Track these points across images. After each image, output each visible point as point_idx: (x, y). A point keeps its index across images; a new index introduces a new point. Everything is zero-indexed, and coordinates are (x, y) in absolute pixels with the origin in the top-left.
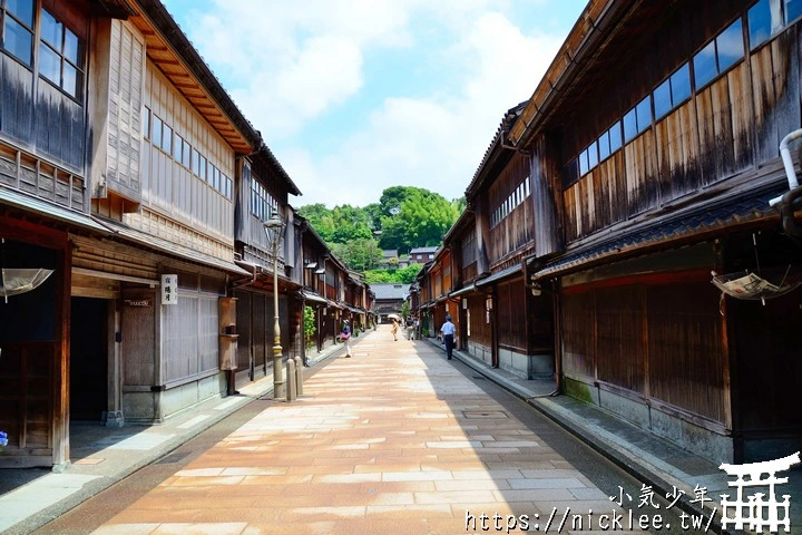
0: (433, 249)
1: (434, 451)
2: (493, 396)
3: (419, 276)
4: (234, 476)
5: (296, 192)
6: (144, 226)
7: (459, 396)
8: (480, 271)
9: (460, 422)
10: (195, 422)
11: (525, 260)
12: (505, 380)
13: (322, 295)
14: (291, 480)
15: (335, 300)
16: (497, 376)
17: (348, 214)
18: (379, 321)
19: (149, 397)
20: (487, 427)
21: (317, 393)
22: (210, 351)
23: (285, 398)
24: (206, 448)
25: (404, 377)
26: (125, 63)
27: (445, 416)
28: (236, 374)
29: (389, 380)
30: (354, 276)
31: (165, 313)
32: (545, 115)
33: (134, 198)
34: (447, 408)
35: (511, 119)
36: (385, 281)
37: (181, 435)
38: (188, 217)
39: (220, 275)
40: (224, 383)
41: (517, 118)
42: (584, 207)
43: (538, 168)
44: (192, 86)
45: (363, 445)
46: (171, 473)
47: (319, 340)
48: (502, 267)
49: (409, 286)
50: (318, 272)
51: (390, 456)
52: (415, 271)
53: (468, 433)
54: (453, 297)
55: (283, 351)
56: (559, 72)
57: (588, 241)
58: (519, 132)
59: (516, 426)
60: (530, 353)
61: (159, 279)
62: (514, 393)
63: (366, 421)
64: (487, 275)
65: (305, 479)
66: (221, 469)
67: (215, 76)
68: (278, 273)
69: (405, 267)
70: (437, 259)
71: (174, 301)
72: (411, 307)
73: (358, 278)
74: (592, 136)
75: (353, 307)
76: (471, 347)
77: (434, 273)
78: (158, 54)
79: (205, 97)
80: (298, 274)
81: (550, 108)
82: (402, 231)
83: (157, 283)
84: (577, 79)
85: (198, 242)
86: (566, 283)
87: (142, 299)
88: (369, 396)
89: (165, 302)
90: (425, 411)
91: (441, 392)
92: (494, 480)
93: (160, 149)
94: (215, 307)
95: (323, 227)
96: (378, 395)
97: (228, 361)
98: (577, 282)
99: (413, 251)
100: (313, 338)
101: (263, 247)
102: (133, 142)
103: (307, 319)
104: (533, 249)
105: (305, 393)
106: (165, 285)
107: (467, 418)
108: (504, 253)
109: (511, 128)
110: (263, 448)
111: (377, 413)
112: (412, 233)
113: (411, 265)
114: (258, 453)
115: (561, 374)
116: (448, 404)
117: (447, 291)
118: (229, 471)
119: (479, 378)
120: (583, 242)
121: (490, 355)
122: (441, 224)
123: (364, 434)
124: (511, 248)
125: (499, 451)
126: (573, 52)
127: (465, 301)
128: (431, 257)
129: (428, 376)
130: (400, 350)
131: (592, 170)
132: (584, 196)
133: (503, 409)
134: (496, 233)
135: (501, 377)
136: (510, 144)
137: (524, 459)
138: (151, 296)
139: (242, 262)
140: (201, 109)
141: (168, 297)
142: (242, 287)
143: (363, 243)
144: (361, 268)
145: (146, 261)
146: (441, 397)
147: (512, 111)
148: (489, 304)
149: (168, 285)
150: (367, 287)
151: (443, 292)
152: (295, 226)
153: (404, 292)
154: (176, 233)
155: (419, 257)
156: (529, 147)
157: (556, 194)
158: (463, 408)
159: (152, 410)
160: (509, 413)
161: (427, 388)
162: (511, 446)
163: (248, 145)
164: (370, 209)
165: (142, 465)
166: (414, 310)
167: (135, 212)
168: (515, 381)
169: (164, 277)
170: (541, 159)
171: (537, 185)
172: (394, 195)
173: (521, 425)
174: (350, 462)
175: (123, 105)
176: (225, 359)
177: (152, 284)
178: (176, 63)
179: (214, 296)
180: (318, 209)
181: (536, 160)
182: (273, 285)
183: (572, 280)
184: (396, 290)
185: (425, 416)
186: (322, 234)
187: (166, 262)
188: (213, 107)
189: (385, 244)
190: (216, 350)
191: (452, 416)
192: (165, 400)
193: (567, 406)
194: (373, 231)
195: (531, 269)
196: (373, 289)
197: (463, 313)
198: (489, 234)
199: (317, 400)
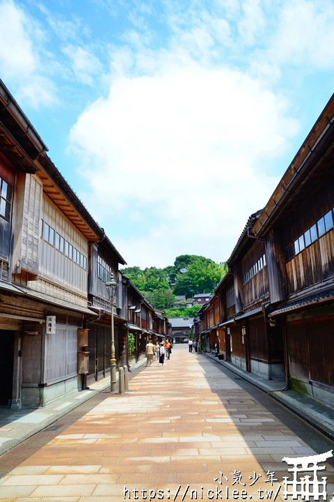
0: (208, 295)
1: (210, 424)
2: (246, 390)
3: (199, 312)
4: (91, 439)
5: (123, 262)
6: (38, 288)
7: (225, 390)
8: (237, 311)
9: (226, 406)
10: (64, 406)
11: (264, 305)
12: (255, 380)
13: (139, 326)
14: (125, 441)
15: (146, 329)
16: (249, 377)
17: (154, 272)
18: (174, 342)
19: (37, 391)
20: (243, 410)
21: (137, 388)
22: (72, 362)
23: (117, 392)
24: (72, 423)
25: (191, 379)
26: (32, 196)
27: (217, 403)
28: (88, 377)
29: (182, 381)
30: (158, 313)
31: (48, 339)
32: (272, 219)
33: (34, 272)
34: (218, 398)
35: (253, 220)
36: (177, 316)
37: (56, 414)
38: (62, 281)
39: (79, 315)
40: (80, 382)
41: (256, 219)
42: (298, 273)
43: (270, 250)
44: (67, 206)
45: (167, 420)
46: (52, 437)
47: (137, 355)
48: (251, 309)
49: (193, 319)
50: (136, 311)
51: (184, 427)
52: (196, 309)
53: (231, 413)
54: (221, 327)
55: (117, 362)
56: (279, 196)
57: (301, 294)
58: (258, 228)
59: (260, 409)
60: (270, 363)
61: (45, 318)
62: (261, 389)
63: (169, 406)
64: (242, 313)
65: (133, 441)
66: (83, 435)
67: (79, 199)
68: (114, 313)
69: (190, 306)
70: (211, 302)
71: (53, 332)
72: (194, 332)
73: (160, 314)
74: (300, 232)
75: (158, 333)
76: (233, 359)
77: (209, 311)
78: (49, 189)
79: (73, 211)
80: (125, 313)
81: (275, 216)
82: (188, 283)
83: (44, 321)
84: (290, 200)
85: (68, 296)
86: (289, 319)
87: (35, 331)
88: (169, 390)
89: (48, 332)
90: (204, 400)
91: (214, 388)
92: (246, 441)
93: (48, 243)
94: (76, 335)
95: (139, 282)
96: (174, 390)
97: (83, 368)
98: (295, 319)
99: (195, 296)
100: (133, 353)
101: (105, 297)
102: (34, 240)
103: (130, 342)
104: (269, 298)
105: (129, 388)
106: (48, 322)
107: (230, 403)
108: (252, 300)
109: (253, 226)
110: (106, 422)
111: (175, 401)
112: (195, 285)
113: (195, 305)
114: (104, 425)
115: (289, 376)
116: (219, 395)
117: (218, 323)
118: (87, 436)
119: (238, 379)
120: (298, 294)
121: (245, 364)
122: (213, 278)
123: (167, 414)
124: (256, 297)
125: (249, 424)
126: (286, 185)
127: (229, 329)
128: (207, 300)
129: (206, 378)
130: (188, 361)
131: (301, 252)
132: (297, 267)
133: (253, 398)
134: (247, 287)
135: (252, 378)
136: (253, 235)
137: (265, 429)
138: (40, 329)
139: (92, 307)
140: (70, 217)
141: (50, 329)
142: (92, 322)
143: (164, 291)
144: (162, 308)
145: (38, 308)
146: (214, 391)
147: (253, 216)
148: (244, 332)
149: (50, 322)
150: (166, 320)
151: (214, 323)
152: (123, 283)
153: (189, 323)
154: (55, 291)
155: (199, 300)
156: (264, 237)
157: (281, 265)
158: (227, 398)
159: (38, 399)
160: (256, 401)
161: (205, 385)
162: (257, 421)
163: (96, 237)
164: (168, 269)
165: (35, 432)
166: (197, 334)
167: (34, 280)
168: (261, 381)
169: (48, 317)
170: (271, 244)
171: (270, 260)
172: (183, 260)
173: (264, 409)
174: (159, 430)
175: (30, 220)
176: (81, 367)
177: (41, 321)
178: (59, 194)
179: (75, 328)
180: (135, 270)
181: (269, 245)
182: (111, 321)
183: (293, 317)
184: (185, 321)
185: (204, 403)
186: (137, 286)
187: (49, 309)
188: (78, 216)
189: (178, 292)
190: (76, 362)
191: (221, 403)
192: (47, 392)
193: (293, 397)
194: (169, 283)
195: (268, 310)
196: (170, 321)
197: (227, 337)
198: (242, 288)
199: (137, 393)
